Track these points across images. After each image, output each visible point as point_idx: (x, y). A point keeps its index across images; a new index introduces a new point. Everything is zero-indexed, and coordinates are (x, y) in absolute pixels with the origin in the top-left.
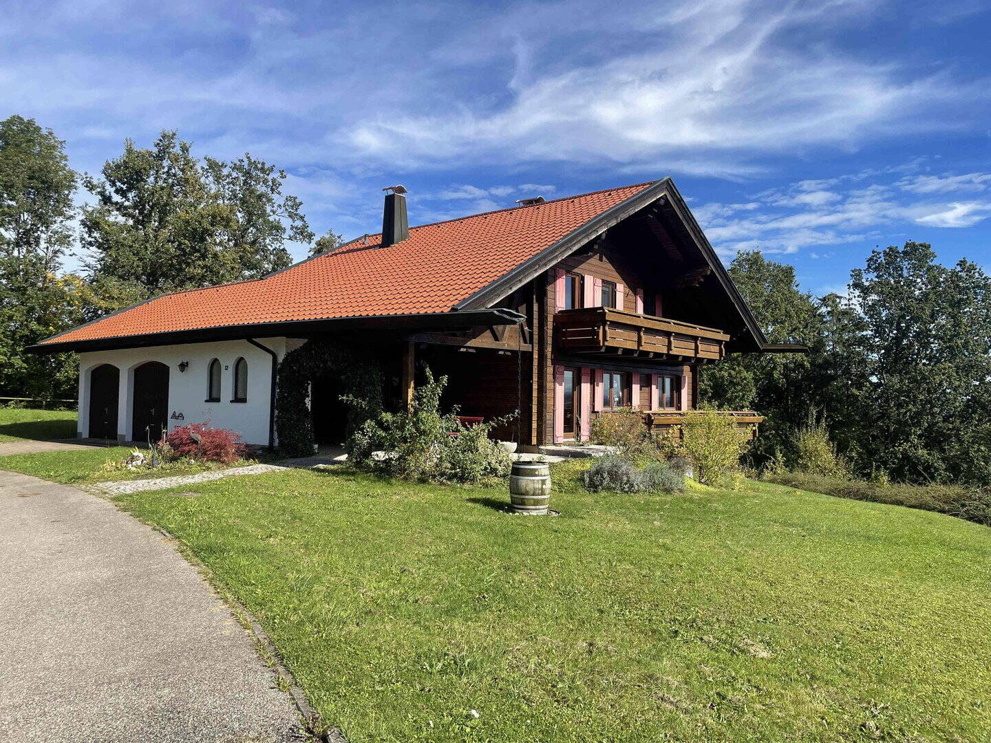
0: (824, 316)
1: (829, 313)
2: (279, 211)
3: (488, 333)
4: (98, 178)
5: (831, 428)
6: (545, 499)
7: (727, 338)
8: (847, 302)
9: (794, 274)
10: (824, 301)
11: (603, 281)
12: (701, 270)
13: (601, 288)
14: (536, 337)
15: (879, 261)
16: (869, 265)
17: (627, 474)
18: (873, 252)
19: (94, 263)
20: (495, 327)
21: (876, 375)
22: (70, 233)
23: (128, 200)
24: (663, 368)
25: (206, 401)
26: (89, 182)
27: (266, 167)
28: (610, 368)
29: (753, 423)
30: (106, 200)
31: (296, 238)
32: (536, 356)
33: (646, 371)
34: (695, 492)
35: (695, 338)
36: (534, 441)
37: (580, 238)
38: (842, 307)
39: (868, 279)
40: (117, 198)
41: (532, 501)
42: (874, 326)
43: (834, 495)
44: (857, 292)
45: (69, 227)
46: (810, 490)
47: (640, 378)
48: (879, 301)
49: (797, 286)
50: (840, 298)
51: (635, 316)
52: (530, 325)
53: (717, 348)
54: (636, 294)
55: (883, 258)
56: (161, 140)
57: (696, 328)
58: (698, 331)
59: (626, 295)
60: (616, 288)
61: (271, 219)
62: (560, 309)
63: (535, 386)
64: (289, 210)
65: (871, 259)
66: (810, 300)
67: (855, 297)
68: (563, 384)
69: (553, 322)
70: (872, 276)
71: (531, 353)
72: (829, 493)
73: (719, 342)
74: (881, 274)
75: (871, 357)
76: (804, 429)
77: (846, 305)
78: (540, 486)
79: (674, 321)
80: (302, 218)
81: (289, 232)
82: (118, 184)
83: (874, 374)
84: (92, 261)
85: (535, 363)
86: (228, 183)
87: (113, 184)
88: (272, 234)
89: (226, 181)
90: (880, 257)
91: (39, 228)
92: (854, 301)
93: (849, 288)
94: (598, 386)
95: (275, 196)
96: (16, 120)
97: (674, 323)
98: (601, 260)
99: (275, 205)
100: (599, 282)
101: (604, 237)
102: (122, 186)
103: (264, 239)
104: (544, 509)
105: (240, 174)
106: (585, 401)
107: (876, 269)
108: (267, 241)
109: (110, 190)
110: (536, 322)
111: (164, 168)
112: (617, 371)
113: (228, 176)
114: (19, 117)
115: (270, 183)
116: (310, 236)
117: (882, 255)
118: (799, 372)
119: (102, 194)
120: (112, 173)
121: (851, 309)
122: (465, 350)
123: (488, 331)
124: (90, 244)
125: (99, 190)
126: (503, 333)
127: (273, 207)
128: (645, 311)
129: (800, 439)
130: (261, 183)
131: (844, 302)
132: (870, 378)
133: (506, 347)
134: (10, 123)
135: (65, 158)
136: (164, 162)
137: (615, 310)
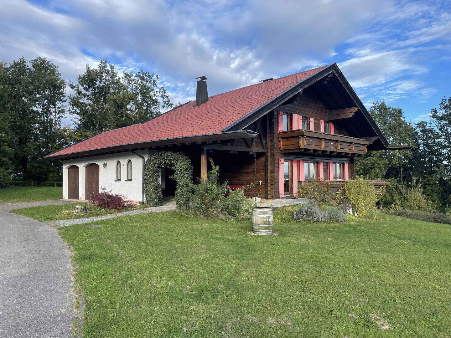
0: (418, 133)
1: (421, 131)
2: (157, 94)
3: (244, 144)
4: (76, 83)
5: (424, 187)
6: (270, 226)
7: (368, 143)
8: (430, 125)
9: (402, 112)
10: (419, 125)
11: (303, 117)
12: (353, 109)
13: (302, 120)
14: (269, 145)
15: (446, 104)
16: (440, 106)
17: (315, 213)
18: (443, 100)
19: (78, 122)
20: (247, 141)
21: (446, 161)
22: (65, 108)
23: (89, 92)
24: (335, 159)
25: (115, 181)
26: (72, 85)
27: (150, 75)
28: (308, 160)
29: (383, 186)
30: (80, 93)
31: (165, 107)
32: (269, 155)
33: (327, 161)
34: (352, 221)
35: (351, 144)
36: (269, 197)
37: (288, 94)
38: (427, 128)
39: (441, 113)
40: (84, 92)
41: (263, 228)
42: (444, 136)
43: (426, 221)
44: (435, 120)
45: (64, 106)
46: (414, 218)
47: (324, 164)
48: (447, 124)
49: (404, 118)
50: (426, 123)
51: (319, 133)
52: (265, 139)
53: (362, 148)
54: (320, 123)
55: (448, 103)
57: (352, 138)
58: (352, 140)
59: (315, 123)
60: (309, 120)
61: (153, 98)
62: (280, 131)
63: (269, 170)
64: (162, 94)
65: (442, 103)
66: (411, 125)
67: (434, 122)
70: (443, 112)
71: (266, 153)
72: (424, 219)
73: (364, 145)
74: (447, 110)
75: (443, 152)
76: (410, 188)
77: (429, 127)
78: (267, 220)
79: (340, 135)
80: (167, 97)
81: (162, 104)
82: (85, 85)
83: (445, 160)
84: (77, 121)
85: (269, 158)
86: (134, 83)
87: (82, 85)
88: (154, 105)
89: (133, 83)
90: (446, 102)
91: (50, 106)
92: (433, 124)
93: (431, 118)
95: (155, 88)
97: (340, 136)
99: (155, 92)
100: (301, 117)
101: (301, 93)
102: (86, 86)
103: (151, 108)
104: (270, 232)
105: (139, 79)
106: (295, 176)
107: (445, 108)
108: (152, 108)
109: (81, 88)
110: (268, 138)
111: (103, 77)
112: (311, 161)
113: (133, 80)
114: (40, 58)
115: (152, 82)
116: (171, 105)
117: (447, 101)
118: (406, 160)
119: (78, 90)
120: (82, 80)
121: (432, 128)
122: (232, 152)
124: (73, 113)
125: (76, 88)
126: (252, 144)
127: (154, 93)
128: (325, 131)
129: (408, 193)
130: (149, 82)
131: (428, 125)
132: (443, 162)
133: (253, 151)
134: (36, 61)
135: (60, 74)
136: (103, 74)
137: (309, 130)
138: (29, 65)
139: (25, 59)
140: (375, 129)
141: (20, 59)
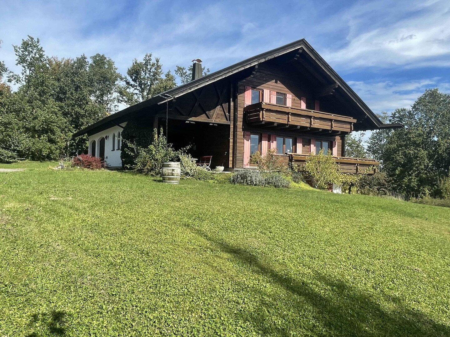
3: (204, 115)
6: (174, 178)
7: (355, 121)
11: (277, 93)
12: (333, 86)
13: (275, 97)
14: (232, 118)
17: (251, 177)
20: (207, 112)
23: (136, 83)
25: (112, 151)
30: (128, 83)
32: (232, 126)
33: (307, 137)
35: (331, 120)
36: (231, 166)
40: (132, 83)
41: (167, 178)
47: (303, 141)
51: (300, 110)
52: (229, 112)
53: (349, 126)
54: (300, 100)
56: (145, 58)
57: (332, 115)
58: (332, 116)
59: (293, 100)
60: (286, 96)
62: (247, 105)
63: (231, 141)
68: (250, 140)
69: (244, 111)
71: (229, 125)
73: (350, 123)
78: (171, 172)
82: (133, 77)
85: (232, 130)
87: (131, 77)
94: (272, 142)
96: (98, 55)
97: (314, 112)
98: (276, 82)
100: (274, 93)
101: (257, 67)
106: (264, 149)
109: (130, 80)
110: (232, 111)
111: (148, 69)
114: (98, 54)
119: (126, 81)
120: (130, 73)
122: (189, 122)
123: (205, 114)
126: (213, 116)
128: (307, 107)
133: (213, 122)
134: (96, 57)
135: (116, 69)
136: (148, 66)
137: (285, 106)
138: (90, 61)
139: (85, 56)
140: (362, 107)
141: (82, 56)
